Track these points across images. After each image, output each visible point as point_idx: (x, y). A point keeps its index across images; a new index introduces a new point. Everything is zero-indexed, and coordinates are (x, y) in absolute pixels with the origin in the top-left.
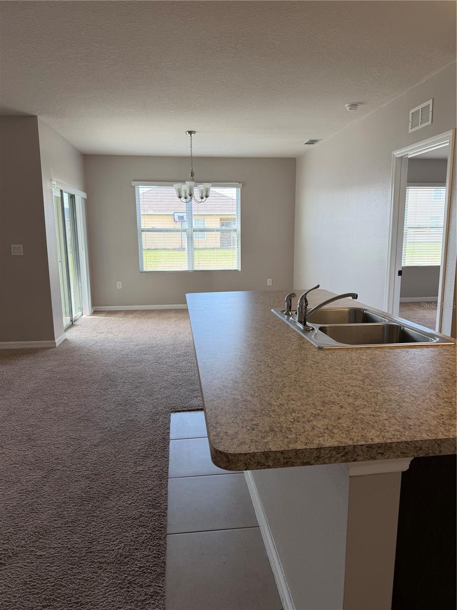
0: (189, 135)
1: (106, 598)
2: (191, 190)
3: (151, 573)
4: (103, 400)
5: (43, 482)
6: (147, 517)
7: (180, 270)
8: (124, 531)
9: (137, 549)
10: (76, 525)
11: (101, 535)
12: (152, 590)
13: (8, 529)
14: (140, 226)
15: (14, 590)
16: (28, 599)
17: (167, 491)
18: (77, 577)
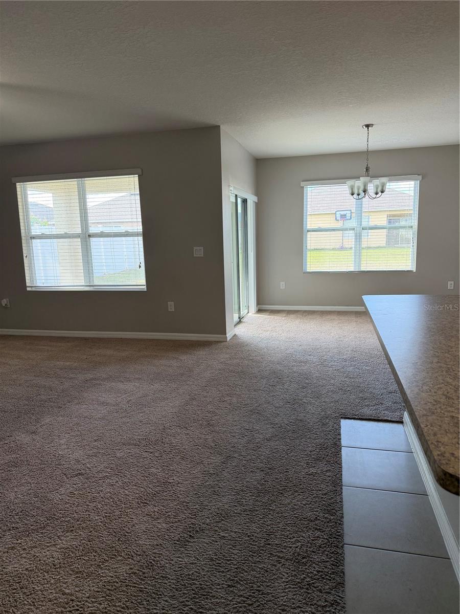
0: (366, 129)
1: (286, 594)
2: (365, 185)
3: (330, 580)
4: (272, 396)
5: (222, 467)
6: (322, 521)
7: (345, 270)
8: (300, 530)
9: (314, 552)
10: (254, 514)
11: (278, 530)
12: (332, 598)
13: (195, 505)
14: (306, 227)
15: (203, 563)
16: (215, 575)
17: (342, 498)
18: (257, 565)
